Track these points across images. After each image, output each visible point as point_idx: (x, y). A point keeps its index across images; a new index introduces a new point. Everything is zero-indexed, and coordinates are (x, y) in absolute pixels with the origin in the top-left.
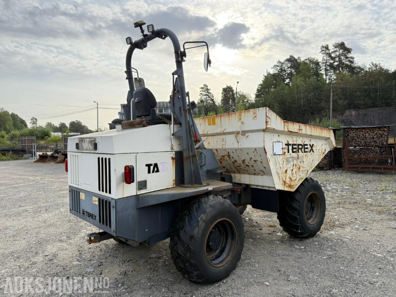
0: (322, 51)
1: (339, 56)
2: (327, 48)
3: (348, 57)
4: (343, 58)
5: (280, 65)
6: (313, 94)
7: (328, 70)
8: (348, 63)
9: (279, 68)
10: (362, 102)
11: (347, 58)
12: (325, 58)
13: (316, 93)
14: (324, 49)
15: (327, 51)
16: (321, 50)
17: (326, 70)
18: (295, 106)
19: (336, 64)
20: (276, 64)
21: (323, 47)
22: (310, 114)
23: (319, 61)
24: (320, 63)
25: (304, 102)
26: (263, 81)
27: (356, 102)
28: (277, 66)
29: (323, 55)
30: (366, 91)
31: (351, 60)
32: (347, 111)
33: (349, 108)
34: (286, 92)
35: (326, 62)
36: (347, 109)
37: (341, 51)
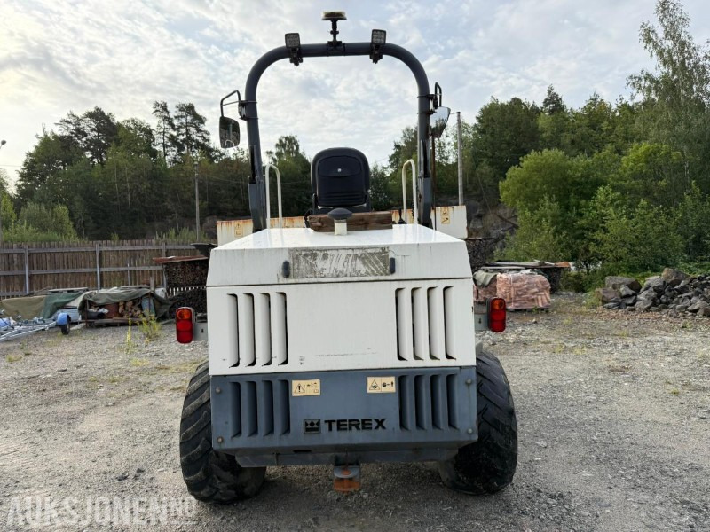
0: (157, 111)
1: (186, 126)
2: (164, 108)
3: (201, 131)
4: (192, 130)
5: (74, 121)
6: (149, 186)
7: (167, 146)
8: (200, 140)
9: (72, 127)
10: (229, 206)
11: (199, 131)
12: (162, 124)
13: (155, 183)
14: (159, 108)
15: (165, 114)
16: (154, 110)
17: (165, 146)
18: (116, 203)
19: (182, 137)
20: (67, 118)
21: (157, 104)
22: (145, 221)
23: (152, 128)
24: (154, 133)
25: (131, 198)
26: (36, 147)
27: (222, 205)
28: (67, 122)
29: (158, 119)
30: (234, 189)
31: (206, 136)
32: (208, 219)
33: (211, 214)
34: (96, 175)
35: (164, 133)
36: (208, 216)
37: (189, 118)
